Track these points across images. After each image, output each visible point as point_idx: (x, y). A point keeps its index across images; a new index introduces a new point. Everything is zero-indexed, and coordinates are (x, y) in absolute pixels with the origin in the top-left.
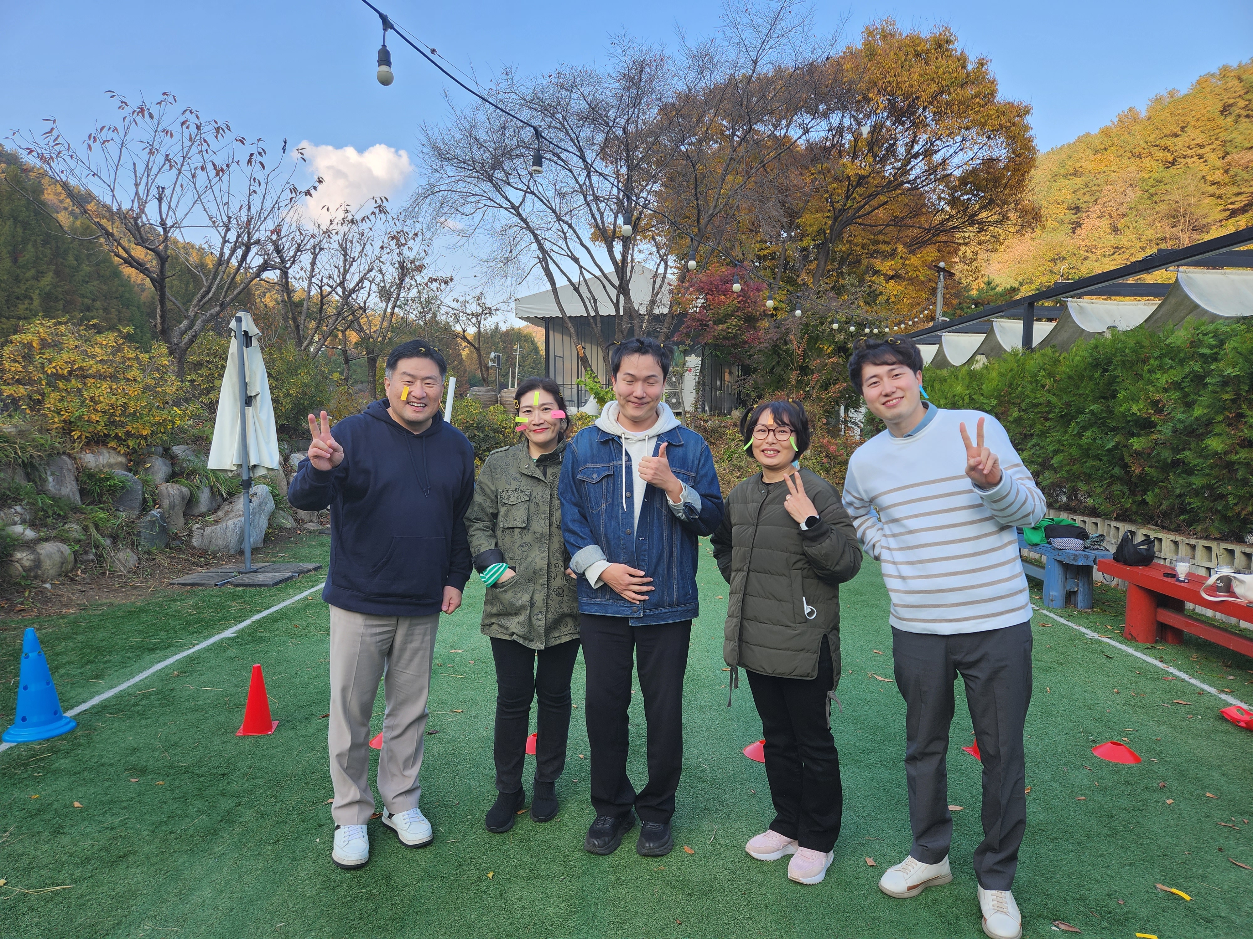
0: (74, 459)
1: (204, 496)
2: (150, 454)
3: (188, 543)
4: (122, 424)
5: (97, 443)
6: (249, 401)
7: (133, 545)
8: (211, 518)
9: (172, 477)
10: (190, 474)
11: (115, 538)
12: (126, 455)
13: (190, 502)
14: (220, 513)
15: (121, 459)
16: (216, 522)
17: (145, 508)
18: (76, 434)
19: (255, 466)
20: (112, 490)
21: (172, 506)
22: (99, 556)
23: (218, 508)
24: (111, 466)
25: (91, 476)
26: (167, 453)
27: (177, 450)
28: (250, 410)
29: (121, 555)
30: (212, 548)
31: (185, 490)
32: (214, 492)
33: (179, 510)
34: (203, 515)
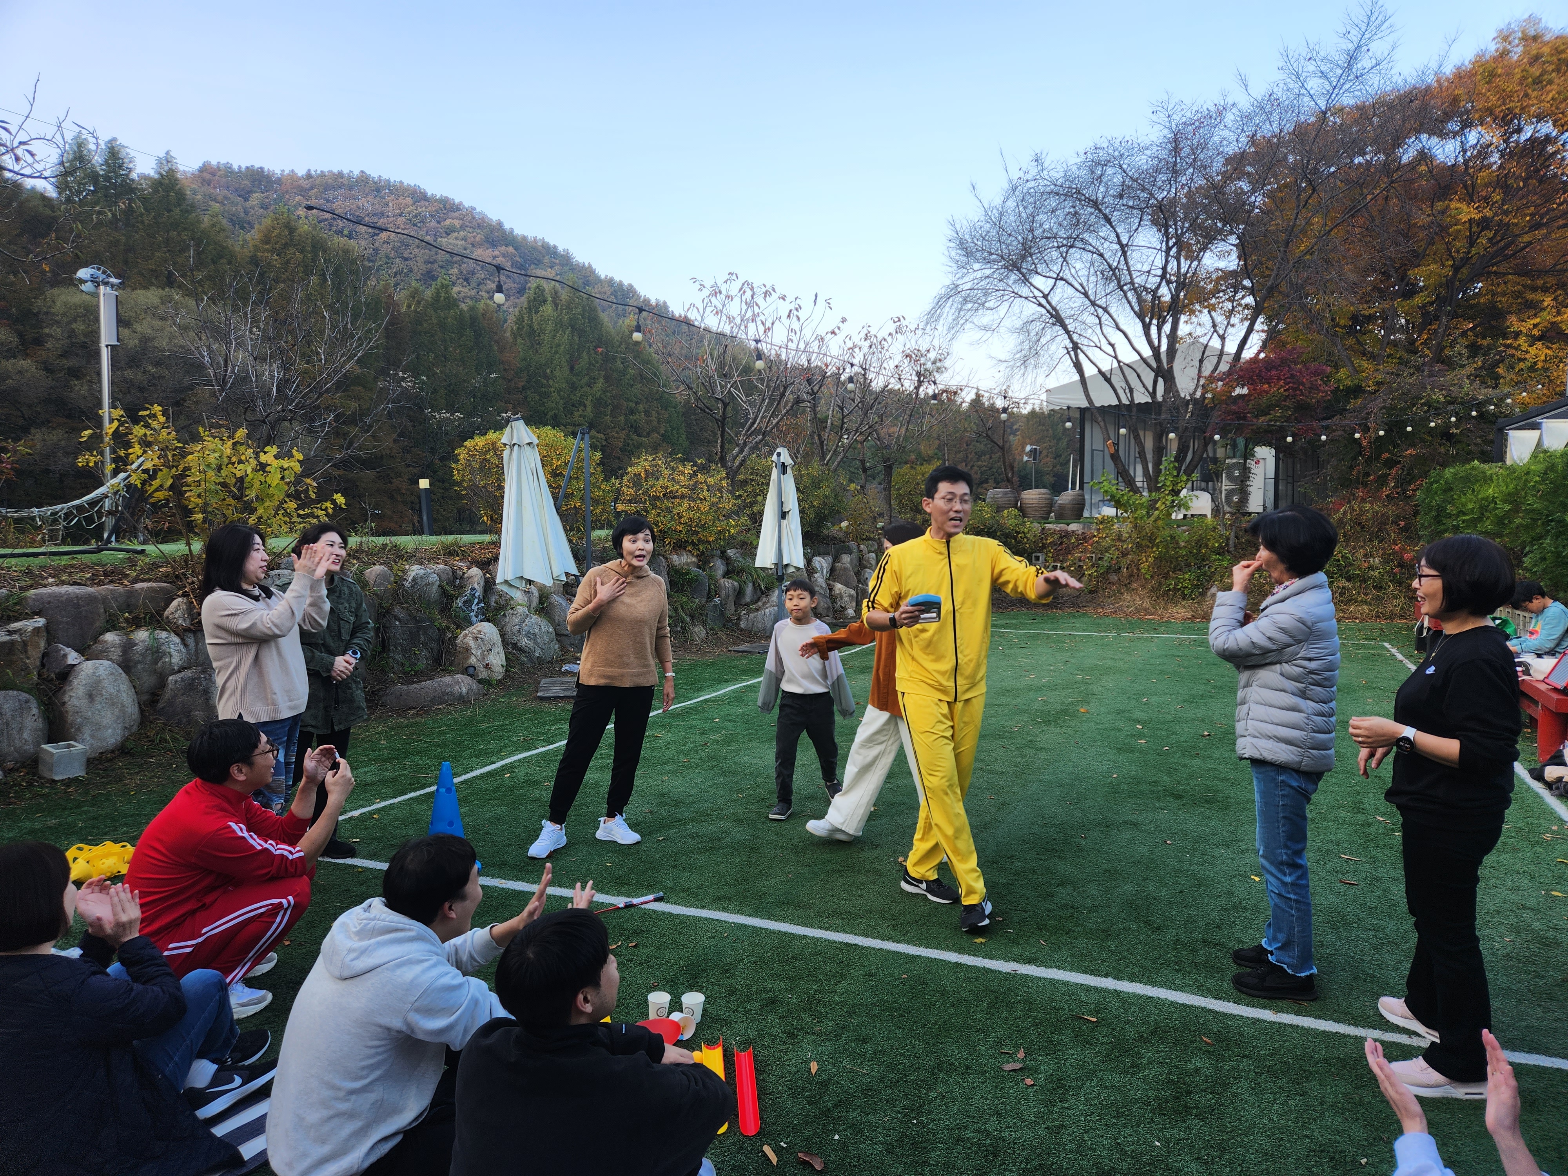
0: (666, 559)
1: (749, 589)
2: (713, 556)
3: (737, 624)
4: (697, 533)
5: (680, 547)
6: (783, 515)
7: (704, 624)
8: (753, 607)
9: (727, 574)
10: (740, 571)
11: (692, 617)
12: (697, 556)
13: (740, 593)
14: (760, 604)
15: (694, 559)
16: (757, 610)
17: (710, 598)
18: (667, 541)
19: (787, 565)
20: (690, 582)
21: (728, 596)
22: (684, 629)
23: (758, 600)
24: (687, 564)
25: (677, 571)
26: (723, 556)
27: (730, 552)
28: (784, 522)
29: (696, 629)
30: (755, 629)
31: (736, 584)
32: (756, 586)
33: (732, 599)
34: (747, 605)
